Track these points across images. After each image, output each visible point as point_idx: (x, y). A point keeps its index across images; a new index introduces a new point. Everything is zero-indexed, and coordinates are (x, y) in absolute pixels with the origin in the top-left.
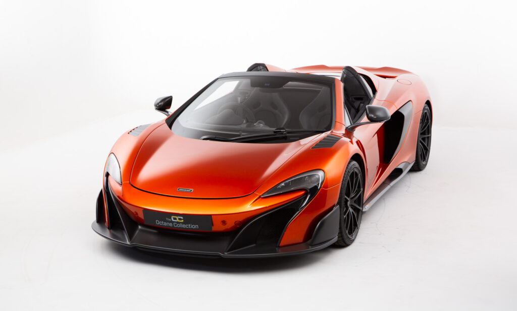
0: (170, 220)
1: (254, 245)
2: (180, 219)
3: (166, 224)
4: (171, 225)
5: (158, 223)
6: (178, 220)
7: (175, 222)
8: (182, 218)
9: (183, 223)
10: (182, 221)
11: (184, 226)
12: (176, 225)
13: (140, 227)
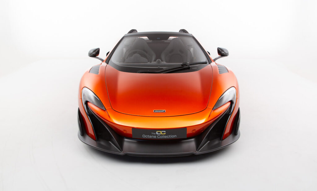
0: (155, 134)
1: (209, 141)
2: (163, 133)
3: (151, 137)
4: (155, 137)
5: (144, 136)
6: (161, 133)
7: (159, 135)
8: (165, 132)
9: (165, 135)
10: (165, 134)
11: (166, 137)
12: (159, 137)
13: (126, 140)
